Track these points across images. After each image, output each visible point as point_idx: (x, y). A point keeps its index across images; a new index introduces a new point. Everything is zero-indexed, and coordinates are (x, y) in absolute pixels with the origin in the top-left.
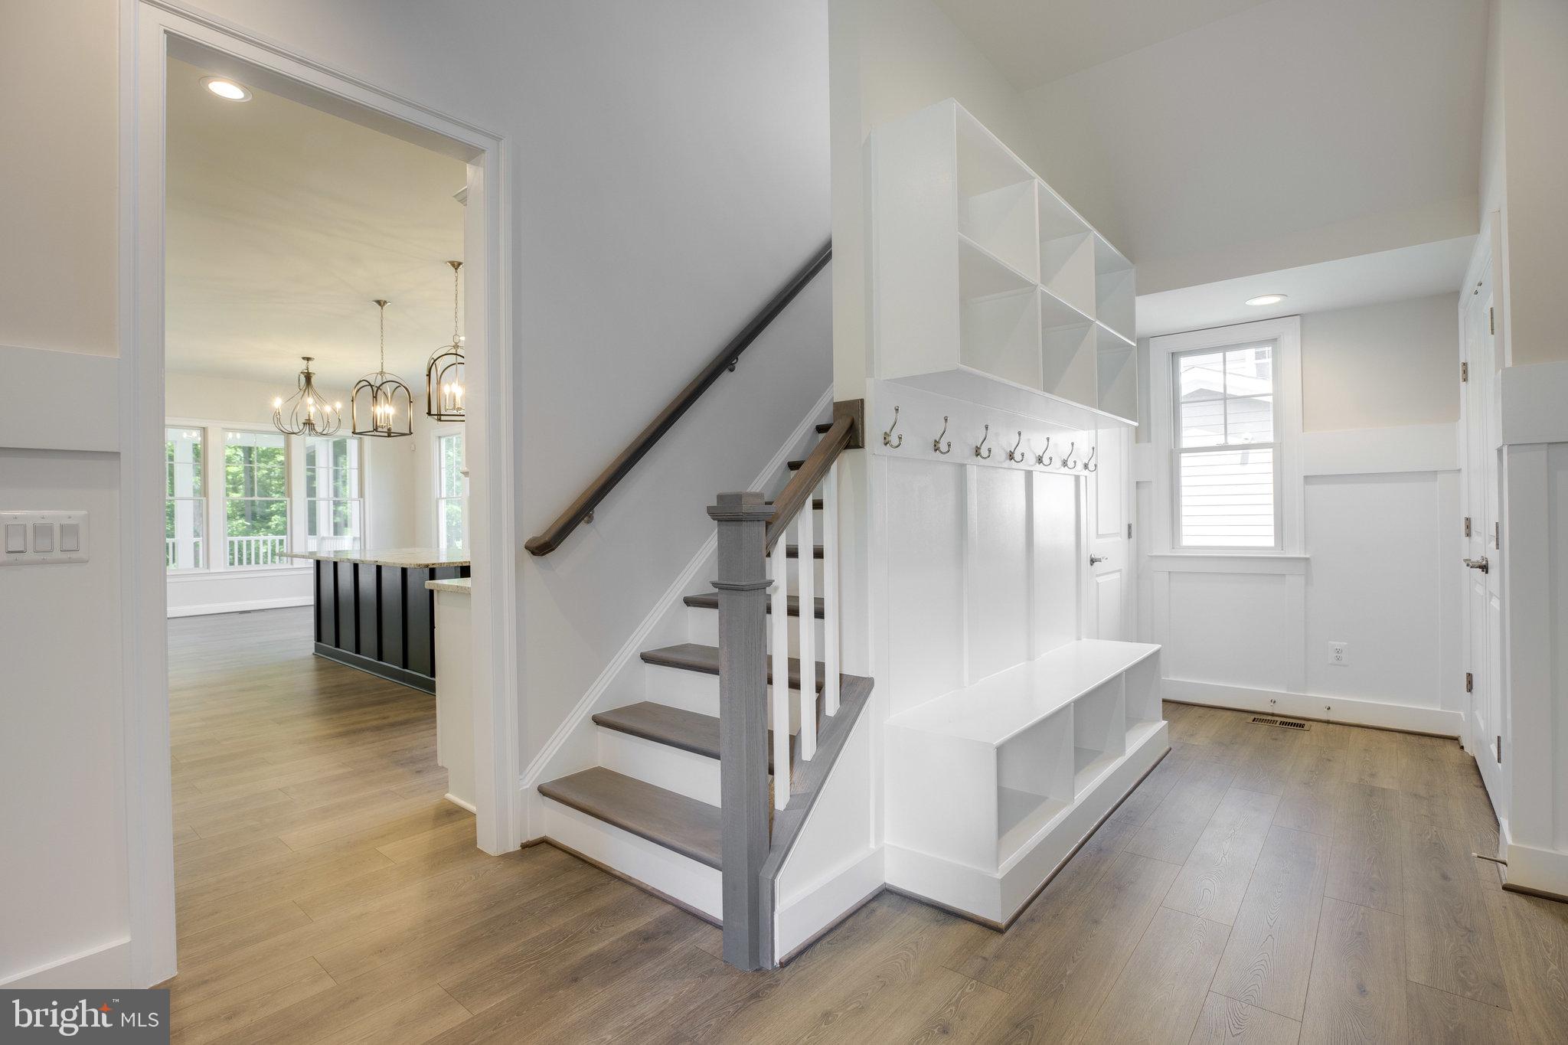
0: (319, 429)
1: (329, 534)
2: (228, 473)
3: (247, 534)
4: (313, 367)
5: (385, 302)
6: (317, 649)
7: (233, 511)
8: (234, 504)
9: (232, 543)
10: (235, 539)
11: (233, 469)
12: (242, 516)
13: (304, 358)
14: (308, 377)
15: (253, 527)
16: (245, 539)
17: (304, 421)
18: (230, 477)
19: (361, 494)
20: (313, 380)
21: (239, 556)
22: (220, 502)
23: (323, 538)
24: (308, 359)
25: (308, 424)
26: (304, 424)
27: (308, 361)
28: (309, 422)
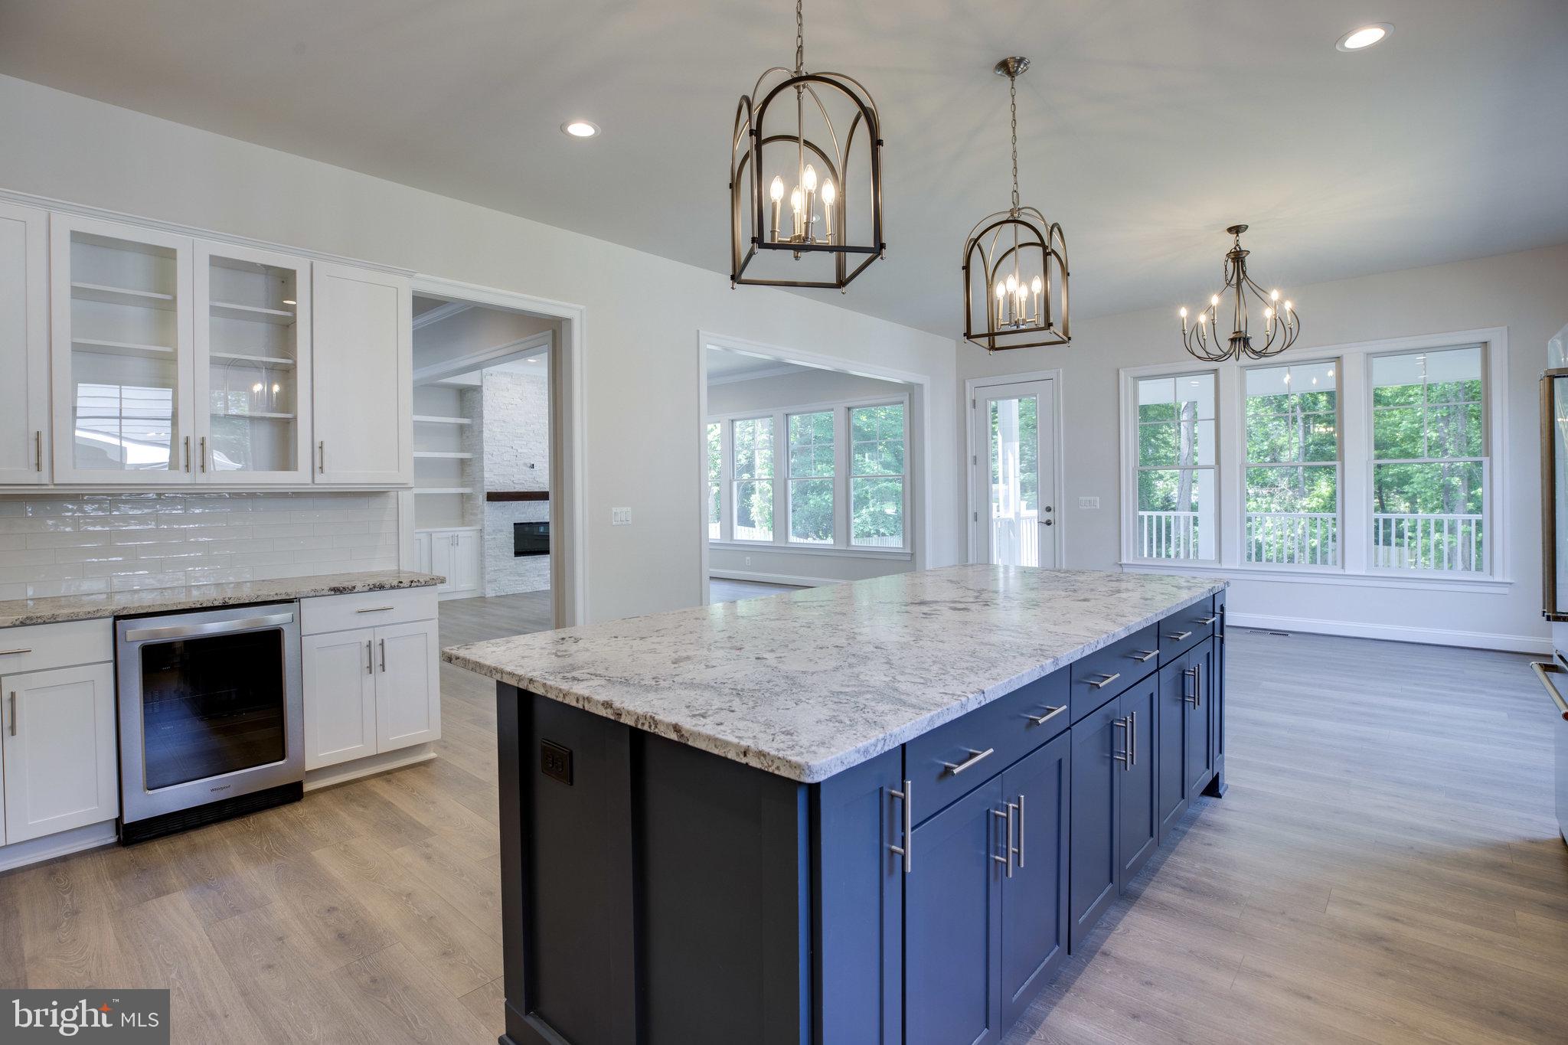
0: (1257, 344)
4: (1245, 241)
13: (1230, 230)
14: (1238, 257)
17: (1231, 335)
20: (1248, 263)
22: (1236, 479)
24: (1236, 230)
25: (1240, 340)
26: (1233, 340)
27: (1237, 233)
28: (1238, 336)
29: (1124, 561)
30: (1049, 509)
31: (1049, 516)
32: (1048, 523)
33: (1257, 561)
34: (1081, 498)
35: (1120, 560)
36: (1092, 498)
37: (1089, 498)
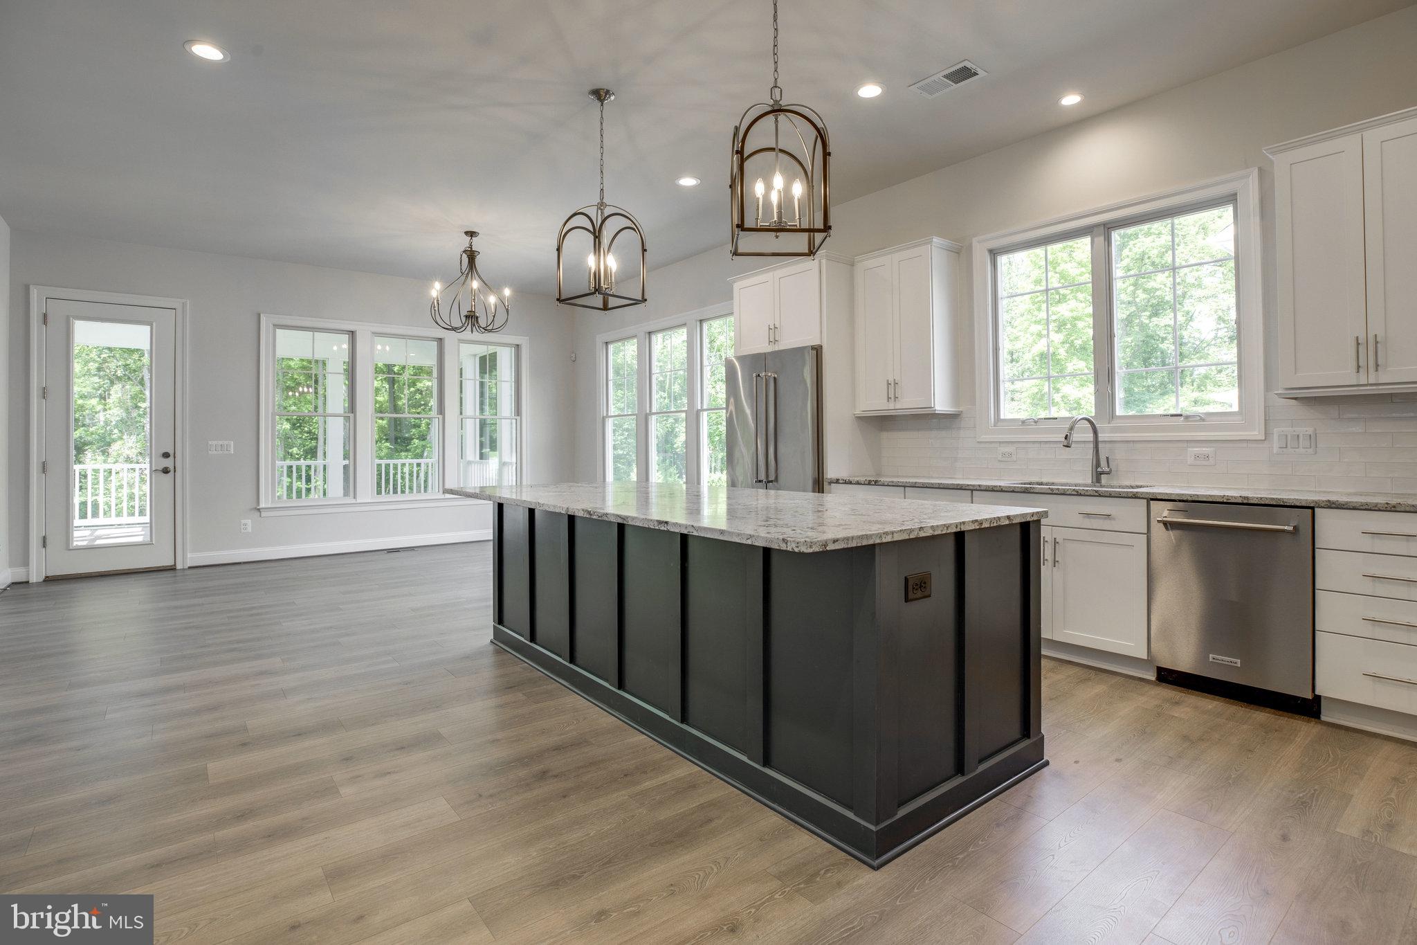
1: (475, 458)
2: (376, 402)
3: (390, 456)
4: (477, 244)
5: (607, 92)
6: (497, 635)
7: (380, 436)
8: (381, 429)
9: (379, 466)
10: (383, 462)
11: (380, 399)
12: (387, 440)
13: (466, 233)
14: (471, 255)
15: (396, 450)
16: (391, 462)
17: (466, 313)
18: (377, 406)
19: (518, 411)
20: (479, 260)
21: (385, 482)
22: (369, 426)
23: (469, 463)
24: (471, 234)
25: (472, 317)
26: (467, 317)
27: (472, 236)
28: (472, 314)
29: (262, 505)
30: (166, 455)
31: (168, 463)
32: (166, 471)
33: (394, 493)
34: (210, 443)
35: (258, 503)
36: (226, 443)
37: (221, 443)
